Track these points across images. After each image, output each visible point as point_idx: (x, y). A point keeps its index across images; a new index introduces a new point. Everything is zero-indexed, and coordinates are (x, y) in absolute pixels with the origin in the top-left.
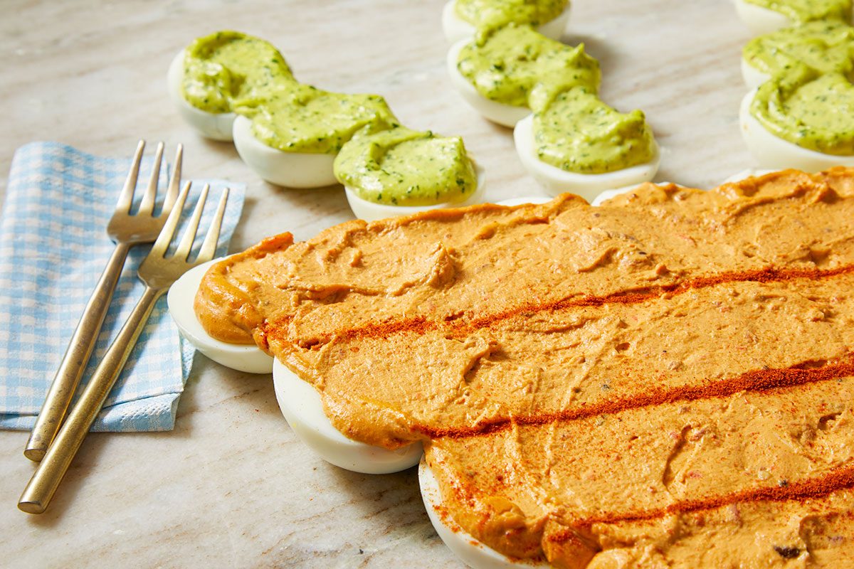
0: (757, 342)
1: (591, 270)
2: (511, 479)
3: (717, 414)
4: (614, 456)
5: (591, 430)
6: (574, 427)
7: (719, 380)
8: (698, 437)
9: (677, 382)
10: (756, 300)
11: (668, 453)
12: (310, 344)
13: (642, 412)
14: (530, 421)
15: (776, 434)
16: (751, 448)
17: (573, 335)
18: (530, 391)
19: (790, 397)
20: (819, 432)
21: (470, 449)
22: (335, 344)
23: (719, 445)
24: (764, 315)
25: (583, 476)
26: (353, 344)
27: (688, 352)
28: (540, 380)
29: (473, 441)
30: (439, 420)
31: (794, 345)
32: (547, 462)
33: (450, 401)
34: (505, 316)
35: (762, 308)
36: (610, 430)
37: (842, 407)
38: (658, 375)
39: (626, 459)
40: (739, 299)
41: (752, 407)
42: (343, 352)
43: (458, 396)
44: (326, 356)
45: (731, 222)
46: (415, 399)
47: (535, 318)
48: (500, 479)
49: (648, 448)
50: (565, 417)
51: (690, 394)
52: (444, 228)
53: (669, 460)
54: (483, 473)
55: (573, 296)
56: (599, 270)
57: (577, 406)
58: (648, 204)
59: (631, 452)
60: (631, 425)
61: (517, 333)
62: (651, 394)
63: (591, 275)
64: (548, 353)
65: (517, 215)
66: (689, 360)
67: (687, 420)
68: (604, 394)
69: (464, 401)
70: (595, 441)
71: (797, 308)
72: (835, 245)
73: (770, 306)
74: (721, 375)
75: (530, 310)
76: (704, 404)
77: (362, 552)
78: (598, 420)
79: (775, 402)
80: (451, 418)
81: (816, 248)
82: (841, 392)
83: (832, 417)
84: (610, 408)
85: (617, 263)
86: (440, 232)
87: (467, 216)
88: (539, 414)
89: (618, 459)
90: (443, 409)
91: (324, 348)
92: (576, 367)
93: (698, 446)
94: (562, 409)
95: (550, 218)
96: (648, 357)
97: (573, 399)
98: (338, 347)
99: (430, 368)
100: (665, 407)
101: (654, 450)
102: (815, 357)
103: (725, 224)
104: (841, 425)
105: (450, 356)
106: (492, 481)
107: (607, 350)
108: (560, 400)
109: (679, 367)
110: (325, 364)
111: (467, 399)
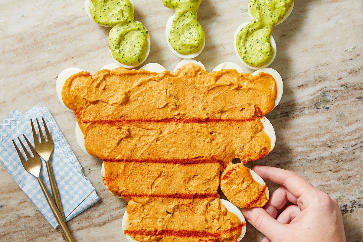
0: (190, 147)
1: (161, 109)
2: (120, 176)
3: (170, 170)
4: (144, 175)
5: (141, 166)
6: (138, 164)
7: (175, 158)
8: (163, 176)
9: (166, 157)
10: (196, 132)
11: (155, 178)
12: (86, 122)
13: (154, 164)
14: (128, 161)
15: (181, 179)
16: (174, 181)
17: (149, 131)
18: (131, 152)
19: (189, 167)
20: (191, 179)
21: (113, 165)
22: (91, 125)
23: (167, 179)
24: (197, 137)
25: (135, 180)
26: (95, 125)
27: (172, 147)
28: (135, 149)
29: (114, 163)
30: (108, 156)
31: (199, 150)
32: (128, 174)
33: (113, 150)
34: (134, 121)
35: (197, 135)
36: (145, 167)
37: (200, 174)
38: (162, 153)
39: (146, 177)
40: (193, 130)
41: (179, 169)
42: (92, 127)
43: (115, 149)
44: (88, 128)
45: (207, 92)
46: (105, 148)
47: (141, 124)
48: (118, 175)
49: (151, 176)
50: (137, 161)
51: (167, 161)
52: (130, 78)
53: (155, 180)
54: (114, 173)
55: (153, 118)
56: (163, 109)
57: (140, 159)
58: (188, 77)
59: (148, 175)
60: (150, 168)
61: (136, 127)
62: (158, 159)
63: (160, 110)
64: (141, 136)
65: (151, 77)
66: (171, 150)
67: (163, 169)
68: (148, 156)
69: (116, 151)
70: (141, 170)
71: (205, 137)
72: (229, 109)
73: (199, 134)
74: (177, 157)
75: (141, 121)
76: (169, 166)
77: (89, 169)
78: (143, 164)
79: (185, 169)
80: (111, 155)
81: (224, 110)
82: (202, 169)
83: (197, 175)
84: (147, 161)
85: (169, 106)
86: (129, 79)
87: (137, 74)
88: (131, 159)
89: (144, 177)
90: (110, 153)
91: (88, 124)
92: (144, 146)
93: (163, 178)
94: (137, 159)
95: (159, 81)
96: (162, 146)
97: (141, 156)
98: (91, 126)
99: (111, 138)
100: (160, 164)
101: (152, 177)
102: (201, 156)
103: (204, 93)
104: (197, 178)
105: (116, 136)
106: (116, 175)
107: (154, 141)
108: (137, 156)
109: (168, 152)
110: (88, 129)
111: (117, 151)
